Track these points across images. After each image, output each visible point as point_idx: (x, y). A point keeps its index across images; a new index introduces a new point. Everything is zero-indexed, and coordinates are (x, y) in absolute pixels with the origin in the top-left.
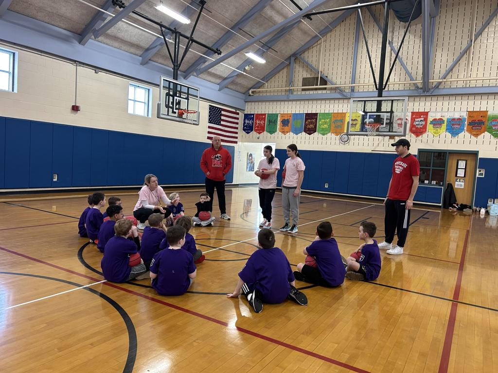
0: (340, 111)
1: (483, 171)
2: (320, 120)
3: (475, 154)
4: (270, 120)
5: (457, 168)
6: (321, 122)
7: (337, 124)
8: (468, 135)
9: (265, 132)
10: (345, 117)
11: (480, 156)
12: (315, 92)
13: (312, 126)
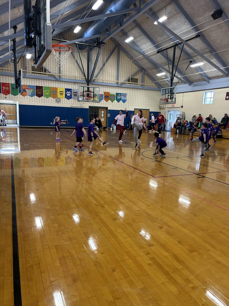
0: (55, 87)
1: (109, 115)
2: (44, 90)
3: (107, 108)
4: (13, 88)
5: (101, 114)
6: (45, 91)
7: (53, 93)
8: (104, 101)
9: (10, 95)
10: (57, 90)
11: (108, 109)
12: (40, 75)
13: (40, 93)
